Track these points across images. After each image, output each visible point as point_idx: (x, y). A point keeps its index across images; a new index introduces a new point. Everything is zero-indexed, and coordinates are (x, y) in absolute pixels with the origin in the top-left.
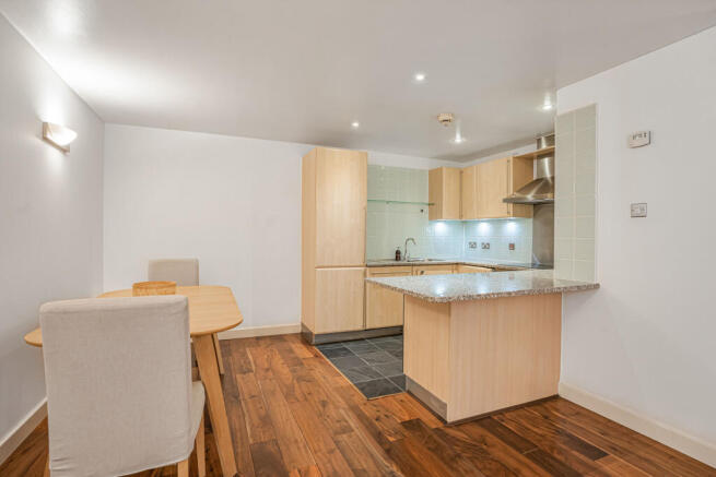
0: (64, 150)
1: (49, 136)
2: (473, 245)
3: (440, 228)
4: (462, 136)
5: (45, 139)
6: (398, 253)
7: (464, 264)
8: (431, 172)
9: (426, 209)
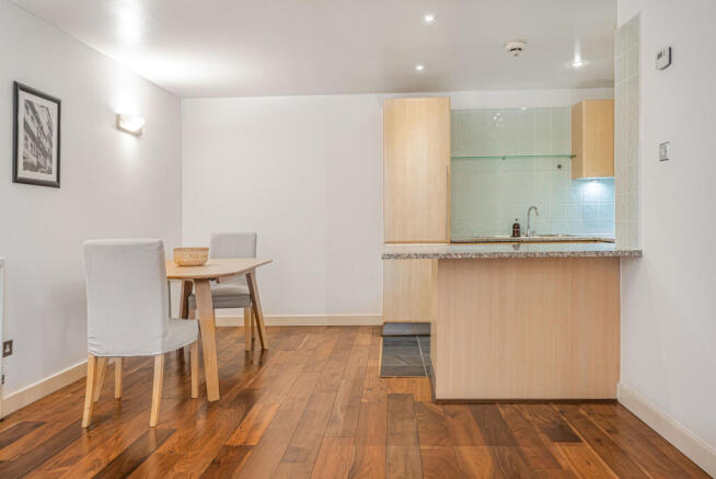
0: (137, 135)
1: (122, 125)
4: (583, 58)
5: (118, 128)
6: (516, 226)
8: (573, 110)
9: (567, 164)
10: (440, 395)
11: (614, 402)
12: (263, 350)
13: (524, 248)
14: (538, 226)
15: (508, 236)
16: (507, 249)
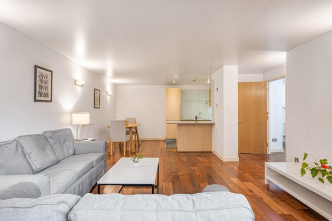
5: (107, 95)
6: (196, 117)
8: (210, 90)
9: (208, 103)
10: (178, 151)
11: (211, 152)
12: (139, 144)
13: (198, 122)
14: (201, 117)
15: (194, 119)
16: (194, 122)
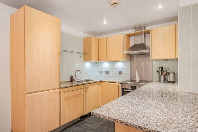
2: (101, 72)
3: (88, 65)
6: (72, 77)
7: (105, 82)
8: (84, 39)
9: (83, 56)
